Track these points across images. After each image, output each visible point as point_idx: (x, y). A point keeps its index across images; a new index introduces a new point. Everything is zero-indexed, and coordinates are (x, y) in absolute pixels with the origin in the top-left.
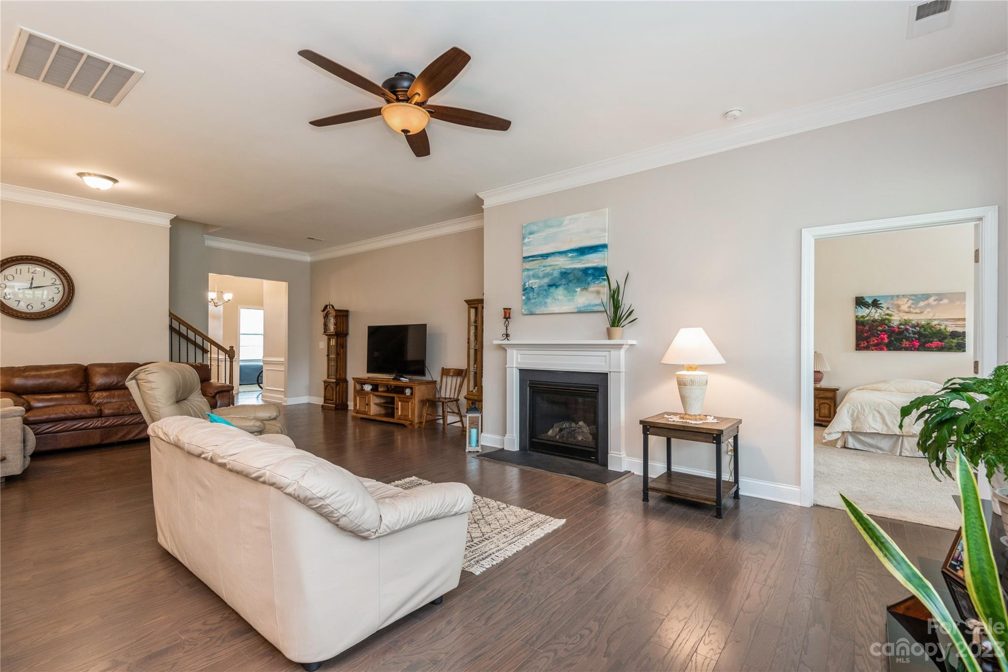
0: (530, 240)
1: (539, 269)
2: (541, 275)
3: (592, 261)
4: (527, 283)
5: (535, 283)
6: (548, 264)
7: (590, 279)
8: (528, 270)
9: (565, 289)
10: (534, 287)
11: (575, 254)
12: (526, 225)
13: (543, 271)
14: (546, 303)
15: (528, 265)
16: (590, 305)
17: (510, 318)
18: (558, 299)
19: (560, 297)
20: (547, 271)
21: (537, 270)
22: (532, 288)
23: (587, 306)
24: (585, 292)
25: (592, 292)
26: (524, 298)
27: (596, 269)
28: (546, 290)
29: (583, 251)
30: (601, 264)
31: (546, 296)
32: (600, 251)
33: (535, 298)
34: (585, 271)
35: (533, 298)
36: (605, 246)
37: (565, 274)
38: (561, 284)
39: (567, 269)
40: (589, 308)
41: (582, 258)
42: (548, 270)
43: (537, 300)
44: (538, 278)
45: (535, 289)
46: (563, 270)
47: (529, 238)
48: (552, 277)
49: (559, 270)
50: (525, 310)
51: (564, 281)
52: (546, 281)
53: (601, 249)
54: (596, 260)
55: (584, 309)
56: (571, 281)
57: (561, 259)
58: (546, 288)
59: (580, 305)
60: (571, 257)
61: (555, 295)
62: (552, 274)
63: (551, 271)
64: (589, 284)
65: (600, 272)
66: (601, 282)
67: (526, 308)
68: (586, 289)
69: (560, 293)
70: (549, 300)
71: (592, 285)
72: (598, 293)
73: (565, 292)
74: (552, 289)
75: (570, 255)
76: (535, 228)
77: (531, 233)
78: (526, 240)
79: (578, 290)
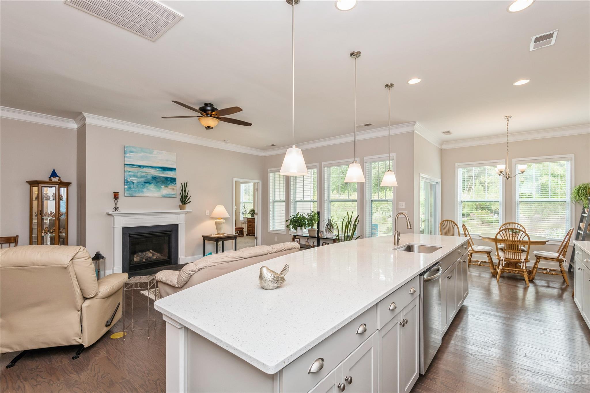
0: (130, 155)
1: (137, 172)
2: (139, 176)
3: (170, 174)
4: (129, 179)
5: (135, 180)
6: (144, 171)
7: (169, 182)
8: (129, 172)
9: (155, 185)
10: (134, 182)
11: (160, 169)
12: (128, 147)
13: (141, 174)
14: (143, 191)
15: (128, 169)
16: (169, 194)
17: (118, 198)
18: (151, 190)
19: (152, 189)
20: (142, 175)
21: (136, 173)
22: (132, 182)
23: (168, 195)
24: (166, 188)
25: (171, 189)
26: (126, 187)
27: (171, 178)
28: (143, 184)
29: (165, 169)
30: (174, 177)
31: (143, 188)
32: (173, 171)
33: (135, 188)
34: (166, 178)
35: (134, 188)
36: (175, 169)
37: (154, 178)
38: (153, 183)
39: (156, 176)
40: (169, 196)
41: (164, 172)
42: (144, 174)
43: (136, 189)
44: (137, 177)
45: (134, 183)
46: (153, 176)
47: (130, 154)
48: (147, 178)
49: (151, 176)
50: (127, 194)
51: (154, 182)
52: (143, 180)
53: (174, 170)
54: (172, 175)
55: (166, 196)
56: (158, 182)
57: (152, 170)
58: (143, 183)
59: (164, 194)
60: (158, 170)
61: (148, 188)
62: (147, 177)
63: (146, 175)
64: (168, 184)
65: (173, 180)
66: (174, 185)
67: (128, 193)
68: (167, 187)
69: (152, 187)
70: (145, 190)
71: (170, 185)
72: (173, 189)
73: (155, 187)
74: (147, 185)
75: (158, 169)
76: (134, 150)
77: (131, 152)
78: (127, 155)
79: (163, 187)
